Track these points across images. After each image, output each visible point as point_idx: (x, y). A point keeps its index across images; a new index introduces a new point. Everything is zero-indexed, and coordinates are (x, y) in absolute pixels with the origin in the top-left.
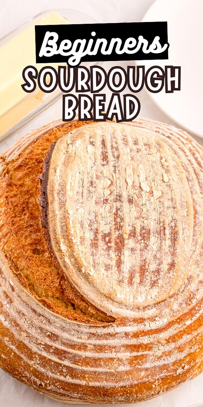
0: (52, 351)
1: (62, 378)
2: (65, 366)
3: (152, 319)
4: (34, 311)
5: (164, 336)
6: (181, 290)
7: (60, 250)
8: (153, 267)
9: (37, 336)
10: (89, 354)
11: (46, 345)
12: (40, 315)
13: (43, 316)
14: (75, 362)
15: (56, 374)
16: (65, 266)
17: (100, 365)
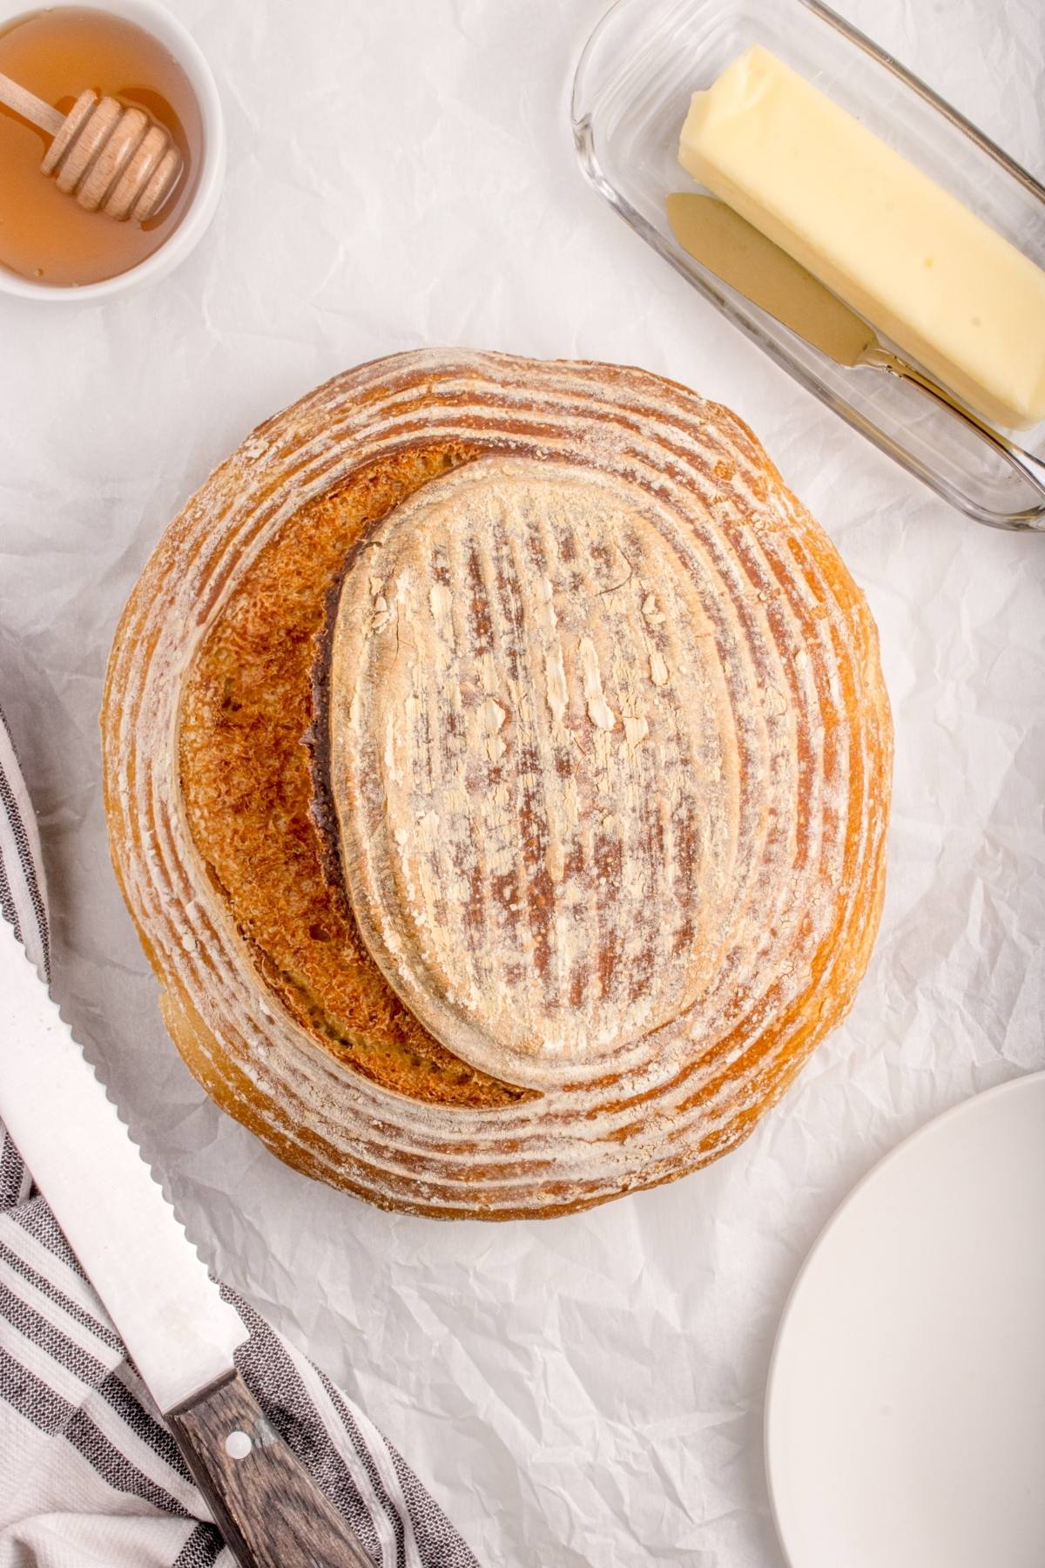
0: (388, 1155)
2: (424, 1183)
3: (640, 1071)
4: (333, 1078)
5: (668, 1101)
6: (711, 990)
7: (384, 948)
8: (634, 947)
9: (345, 1124)
10: (482, 1159)
11: (371, 1143)
12: (348, 1086)
13: (357, 1089)
14: (450, 1176)
17: (515, 1175)
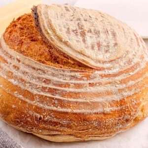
0: (47, 90)
1: (55, 108)
2: (56, 99)
3: (109, 69)
4: (34, 68)
5: (118, 78)
7: (48, 33)
9: (36, 83)
10: (72, 90)
11: (43, 87)
12: (38, 69)
13: (40, 69)
15: (51, 106)
16: (52, 40)
17: (80, 97)
